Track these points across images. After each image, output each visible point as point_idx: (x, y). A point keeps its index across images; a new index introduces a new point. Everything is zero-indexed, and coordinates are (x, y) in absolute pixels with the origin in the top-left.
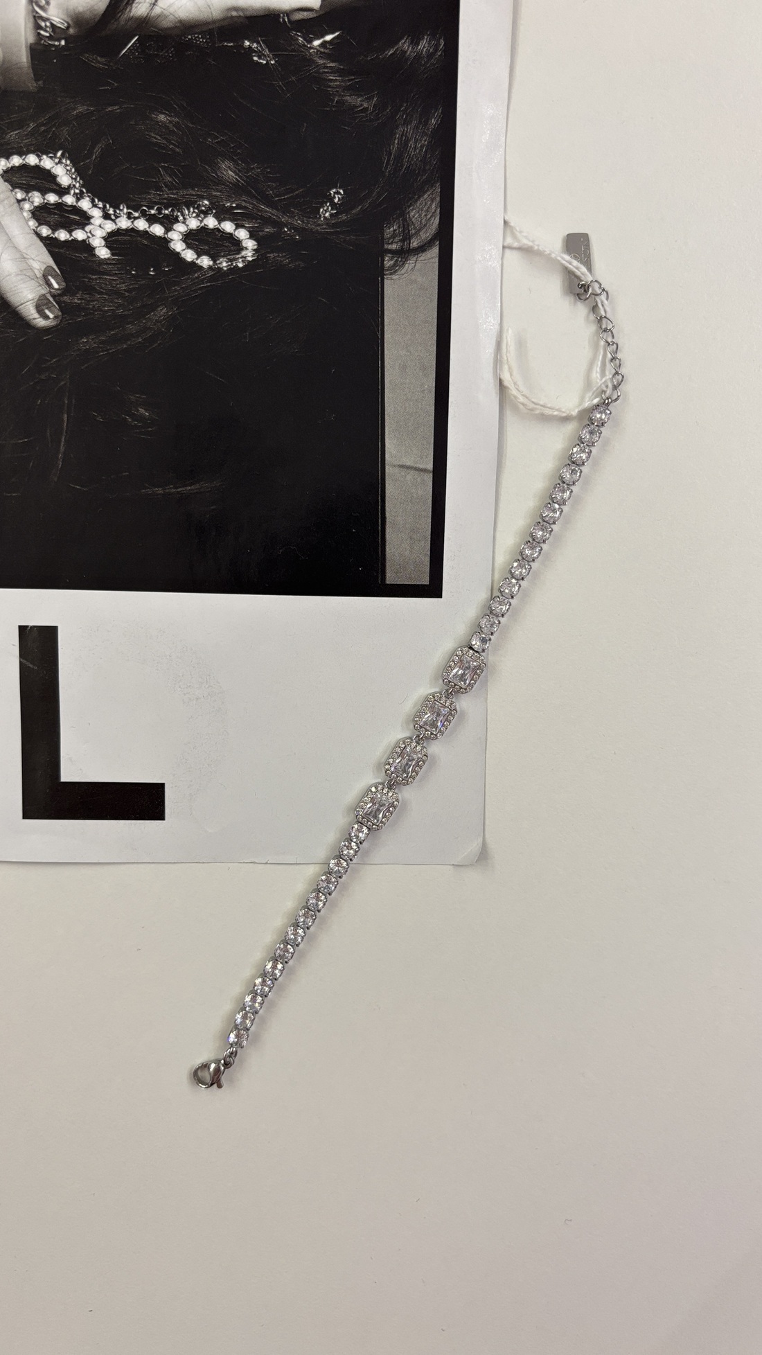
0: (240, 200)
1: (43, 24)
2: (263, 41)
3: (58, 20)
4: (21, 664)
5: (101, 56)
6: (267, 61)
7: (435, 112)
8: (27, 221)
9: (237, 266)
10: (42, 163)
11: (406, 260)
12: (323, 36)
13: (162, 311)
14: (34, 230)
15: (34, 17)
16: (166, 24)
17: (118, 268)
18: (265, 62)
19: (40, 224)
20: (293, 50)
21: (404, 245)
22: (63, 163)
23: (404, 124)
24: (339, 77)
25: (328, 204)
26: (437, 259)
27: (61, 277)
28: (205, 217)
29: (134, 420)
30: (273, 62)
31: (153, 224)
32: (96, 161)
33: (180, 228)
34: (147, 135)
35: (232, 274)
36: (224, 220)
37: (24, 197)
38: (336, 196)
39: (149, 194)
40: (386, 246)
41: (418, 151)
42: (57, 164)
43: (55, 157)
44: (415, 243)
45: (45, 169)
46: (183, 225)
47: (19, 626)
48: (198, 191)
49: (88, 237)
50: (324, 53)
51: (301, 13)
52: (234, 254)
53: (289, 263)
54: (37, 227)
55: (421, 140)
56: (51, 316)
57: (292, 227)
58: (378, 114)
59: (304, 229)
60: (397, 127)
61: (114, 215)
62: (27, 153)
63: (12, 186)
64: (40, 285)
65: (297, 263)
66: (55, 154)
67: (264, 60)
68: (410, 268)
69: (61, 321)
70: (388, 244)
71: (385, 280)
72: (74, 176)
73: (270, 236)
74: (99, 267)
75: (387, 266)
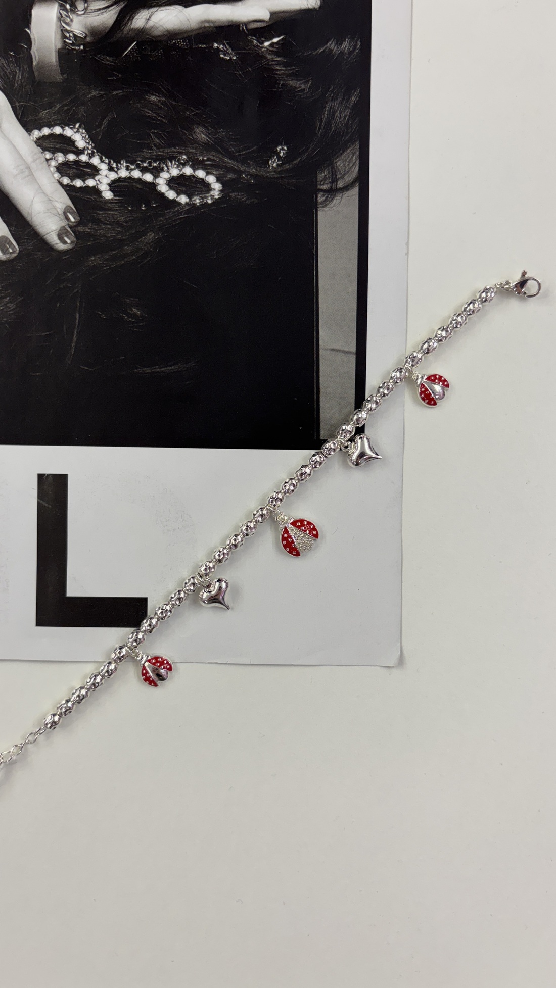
0: (210, 154)
1: (68, 35)
2: (228, 44)
3: (78, 32)
4: (39, 503)
5: (110, 57)
6: (231, 57)
7: (355, 92)
8: (53, 174)
9: (207, 202)
10: (65, 133)
11: (334, 197)
12: (271, 39)
13: (151, 236)
14: (58, 180)
15: (62, 30)
16: (157, 33)
17: (118, 205)
18: (229, 58)
19: (62, 176)
20: (250, 49)
21: (332, 185)
22: (80, 132)
23: (332, 100)
24: (283, 67)
25: (275, 157)
26: (357, 197)
27: (76, 214)
28: (183, 167)
29: (129, 317)
30: (234, 58)
31: (145, 173)
32: (105, 130)
33: (165, 175)
34: (142, 110)
35: (203, 208)
36: (197, 169)
37: (51, 157)
38: (281, 151)
39: (143, 152)
40: (319, 187)
41: (342, 119)
42: (75, 133)
43: (75, 128)
44: (340, 184)
45: (67, 137)
46: (167, 173)
47: (38, 474)
48: (178, 149)
49: (97, 184)
50: (272, 51)
51: (255, 23)
52: (204, 194)
53: (246, 200)
54: (60, 178)
55: (344, 112)
56: (69, 241)
57: (248, 174)
58: (312, 93)
59: (257, 175)
60: (327, 103)
61: (117, 168)
62: (53, 126)
63: (43, 150)
64: (61, 220)
65: (252, 200)
66: (74, 126)
67: (228, 56)
68: (337, 202)
69: (76, 245)
70: (321, 185)
71: (319, 212)
72: (88, 141)
73: (233, 180)
74: (104, 205)
75: (320, 201)
